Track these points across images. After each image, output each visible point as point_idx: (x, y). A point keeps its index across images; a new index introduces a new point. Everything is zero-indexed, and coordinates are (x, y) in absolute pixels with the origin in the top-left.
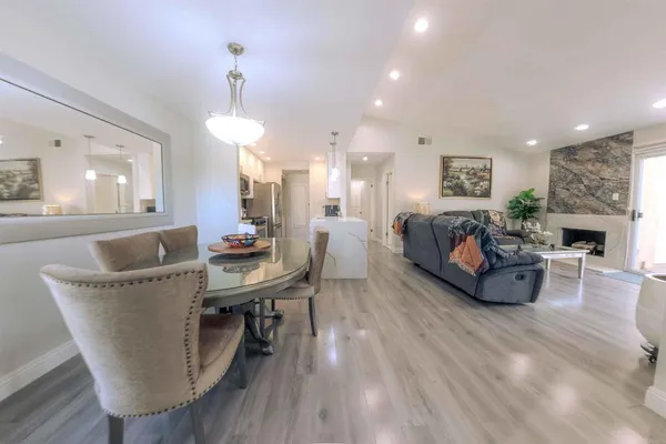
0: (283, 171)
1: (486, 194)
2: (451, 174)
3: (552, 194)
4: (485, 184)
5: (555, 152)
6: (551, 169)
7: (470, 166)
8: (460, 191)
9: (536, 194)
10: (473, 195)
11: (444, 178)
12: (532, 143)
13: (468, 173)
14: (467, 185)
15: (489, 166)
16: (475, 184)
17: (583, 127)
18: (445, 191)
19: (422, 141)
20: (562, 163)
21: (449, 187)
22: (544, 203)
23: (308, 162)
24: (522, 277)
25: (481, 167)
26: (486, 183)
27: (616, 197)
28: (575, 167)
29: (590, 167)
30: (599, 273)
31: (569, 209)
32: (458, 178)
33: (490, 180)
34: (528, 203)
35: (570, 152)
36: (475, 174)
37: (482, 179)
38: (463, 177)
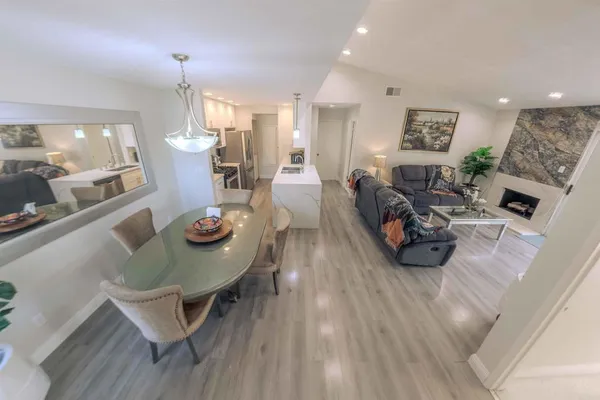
0: (255, 115)
1: (445, 148)
2: (414, 127)
3: (508, 153)
4: (444, 139)
5: (524, 112)
6: (515, 128)
7: (434, 120)
8: (419, 144)
9: (492, 153)
10: (432, 149)
11: (407, 131)
12: (504, 101)
13: (431, 127)
14: (428, 139)
15: (454, 120)
16: (436, 139)
17: (557, 95)
18: (405, 145)
19: (390, 91)
20: (528, 125)
21: (410, 141)
22: (497, 162)
23: (277, 107)
24: (437, 249)
25: (446, 121)
26: (447, 138)
27: (562, 169)
28: (537, 133)
29: (551, 135)
30: (517, 235)
31: (517, 172)
32: (420, 132)
33: (451, 136)
34: (483, 160)
35: (538, 115)
36: (438, 128)
37: (443, 133)
38: (425, 131)
